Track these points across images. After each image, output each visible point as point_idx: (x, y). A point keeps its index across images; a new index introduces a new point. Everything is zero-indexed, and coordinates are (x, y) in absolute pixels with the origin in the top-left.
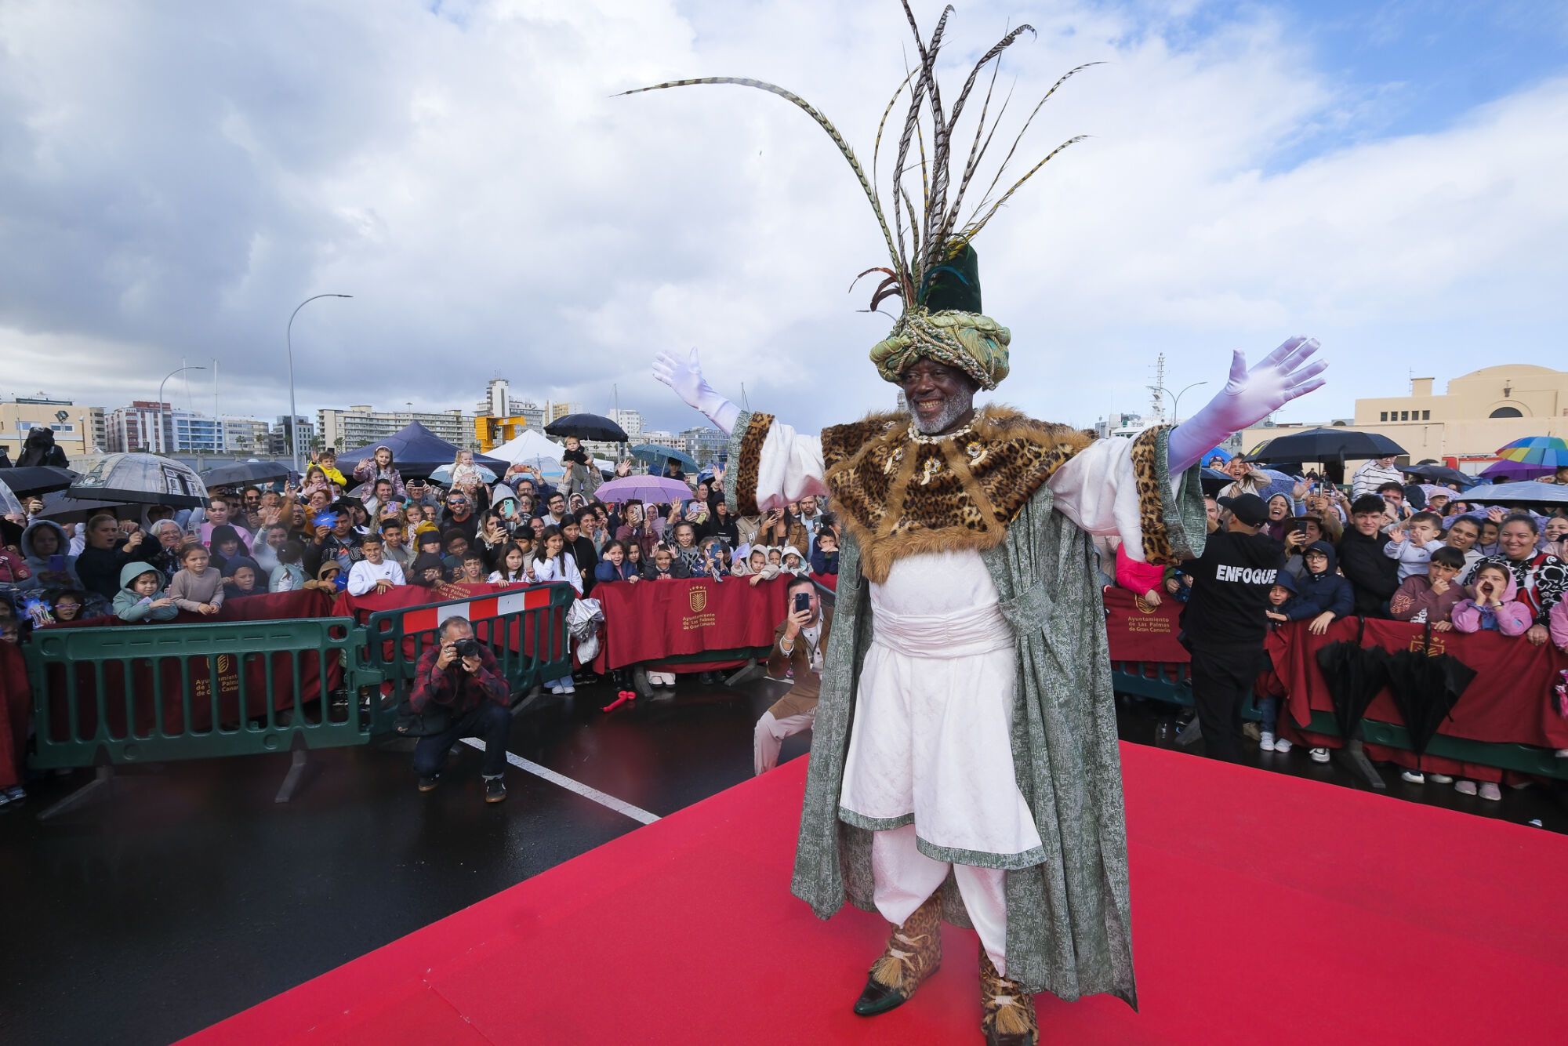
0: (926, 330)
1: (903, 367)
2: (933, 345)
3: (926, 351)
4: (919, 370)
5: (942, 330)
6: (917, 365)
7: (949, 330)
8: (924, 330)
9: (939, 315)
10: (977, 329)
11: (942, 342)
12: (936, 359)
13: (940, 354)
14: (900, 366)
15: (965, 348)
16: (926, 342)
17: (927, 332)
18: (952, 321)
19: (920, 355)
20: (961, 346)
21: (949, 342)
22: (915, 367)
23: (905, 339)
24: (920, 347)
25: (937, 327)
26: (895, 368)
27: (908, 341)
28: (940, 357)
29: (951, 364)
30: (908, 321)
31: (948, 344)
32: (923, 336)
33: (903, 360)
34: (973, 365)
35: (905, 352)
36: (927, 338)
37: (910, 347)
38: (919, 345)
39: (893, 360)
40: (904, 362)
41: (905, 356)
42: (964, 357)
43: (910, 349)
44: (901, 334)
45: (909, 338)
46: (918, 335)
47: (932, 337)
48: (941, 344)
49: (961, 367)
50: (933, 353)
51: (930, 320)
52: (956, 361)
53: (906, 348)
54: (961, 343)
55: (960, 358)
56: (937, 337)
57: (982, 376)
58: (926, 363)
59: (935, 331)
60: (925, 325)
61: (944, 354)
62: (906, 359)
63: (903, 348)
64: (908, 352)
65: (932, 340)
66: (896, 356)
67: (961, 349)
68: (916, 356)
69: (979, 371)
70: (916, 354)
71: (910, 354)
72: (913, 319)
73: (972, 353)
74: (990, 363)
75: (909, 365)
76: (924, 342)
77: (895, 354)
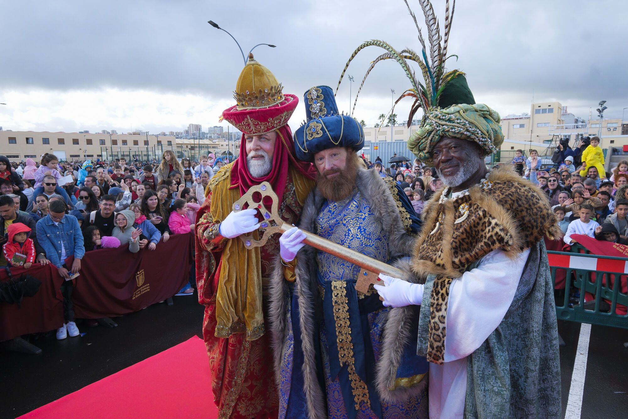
0: (441, 117)
1: (430, 147)
2: (447, 126)
3: (443, 131)
4: (441, 147)
5: (452, 115)
6: (438, 144)
7: (457, 114)
13: (453, 130)
14: (428, 146)
15: (470, 123)
16: (443, 125)
17: (442, 119)
18: (457, 110)
19: (440, 136)
20: (467, 122)
21: (459, 121)
22: (438, 146)
23: (428, 127)
25: (449, 114)
26: (424, 149)
27: (430, 128)
28: (454, 132)
29: (463, 136)
30: (428, 116)
31: (458, 123)
32: (440, 122)
33: (429, 141)
34: (478, 134)
35: (429, 136)
36: (444, 123)
37: (432, 131)
38: (438, 129)
39: (422, 143)
40: (430, 143)
41: (430, 138)
42: (470, 129)
43: (433, 133)
46: (436, 122)
47: (446, 121)
48: (453, 124)
49: (469, 137)
50: (448, 131)
51: (442, 112)
52: (465, 133)
53: (430, 133)
54: (467, 120)
55: (467, 130)
56: (449, 120)
57: (486, 141)
58: (447, 141)
59: (447, 117)
60: (440, 115)
61: (456, 130)
62: (431, 140)
63: (428, 133)
64: (431, 136)
65: (447, 123)
66: (424, 140)
67: (468, 125)
68: (437, 137)
69: (483, 138)
70: (437, 135)
71: (433, 136)
72: (431, 114)
73: (476, 127)
74: (490, 132)
75: (434, 144)
76: (441, 126)
77: (422, 139)
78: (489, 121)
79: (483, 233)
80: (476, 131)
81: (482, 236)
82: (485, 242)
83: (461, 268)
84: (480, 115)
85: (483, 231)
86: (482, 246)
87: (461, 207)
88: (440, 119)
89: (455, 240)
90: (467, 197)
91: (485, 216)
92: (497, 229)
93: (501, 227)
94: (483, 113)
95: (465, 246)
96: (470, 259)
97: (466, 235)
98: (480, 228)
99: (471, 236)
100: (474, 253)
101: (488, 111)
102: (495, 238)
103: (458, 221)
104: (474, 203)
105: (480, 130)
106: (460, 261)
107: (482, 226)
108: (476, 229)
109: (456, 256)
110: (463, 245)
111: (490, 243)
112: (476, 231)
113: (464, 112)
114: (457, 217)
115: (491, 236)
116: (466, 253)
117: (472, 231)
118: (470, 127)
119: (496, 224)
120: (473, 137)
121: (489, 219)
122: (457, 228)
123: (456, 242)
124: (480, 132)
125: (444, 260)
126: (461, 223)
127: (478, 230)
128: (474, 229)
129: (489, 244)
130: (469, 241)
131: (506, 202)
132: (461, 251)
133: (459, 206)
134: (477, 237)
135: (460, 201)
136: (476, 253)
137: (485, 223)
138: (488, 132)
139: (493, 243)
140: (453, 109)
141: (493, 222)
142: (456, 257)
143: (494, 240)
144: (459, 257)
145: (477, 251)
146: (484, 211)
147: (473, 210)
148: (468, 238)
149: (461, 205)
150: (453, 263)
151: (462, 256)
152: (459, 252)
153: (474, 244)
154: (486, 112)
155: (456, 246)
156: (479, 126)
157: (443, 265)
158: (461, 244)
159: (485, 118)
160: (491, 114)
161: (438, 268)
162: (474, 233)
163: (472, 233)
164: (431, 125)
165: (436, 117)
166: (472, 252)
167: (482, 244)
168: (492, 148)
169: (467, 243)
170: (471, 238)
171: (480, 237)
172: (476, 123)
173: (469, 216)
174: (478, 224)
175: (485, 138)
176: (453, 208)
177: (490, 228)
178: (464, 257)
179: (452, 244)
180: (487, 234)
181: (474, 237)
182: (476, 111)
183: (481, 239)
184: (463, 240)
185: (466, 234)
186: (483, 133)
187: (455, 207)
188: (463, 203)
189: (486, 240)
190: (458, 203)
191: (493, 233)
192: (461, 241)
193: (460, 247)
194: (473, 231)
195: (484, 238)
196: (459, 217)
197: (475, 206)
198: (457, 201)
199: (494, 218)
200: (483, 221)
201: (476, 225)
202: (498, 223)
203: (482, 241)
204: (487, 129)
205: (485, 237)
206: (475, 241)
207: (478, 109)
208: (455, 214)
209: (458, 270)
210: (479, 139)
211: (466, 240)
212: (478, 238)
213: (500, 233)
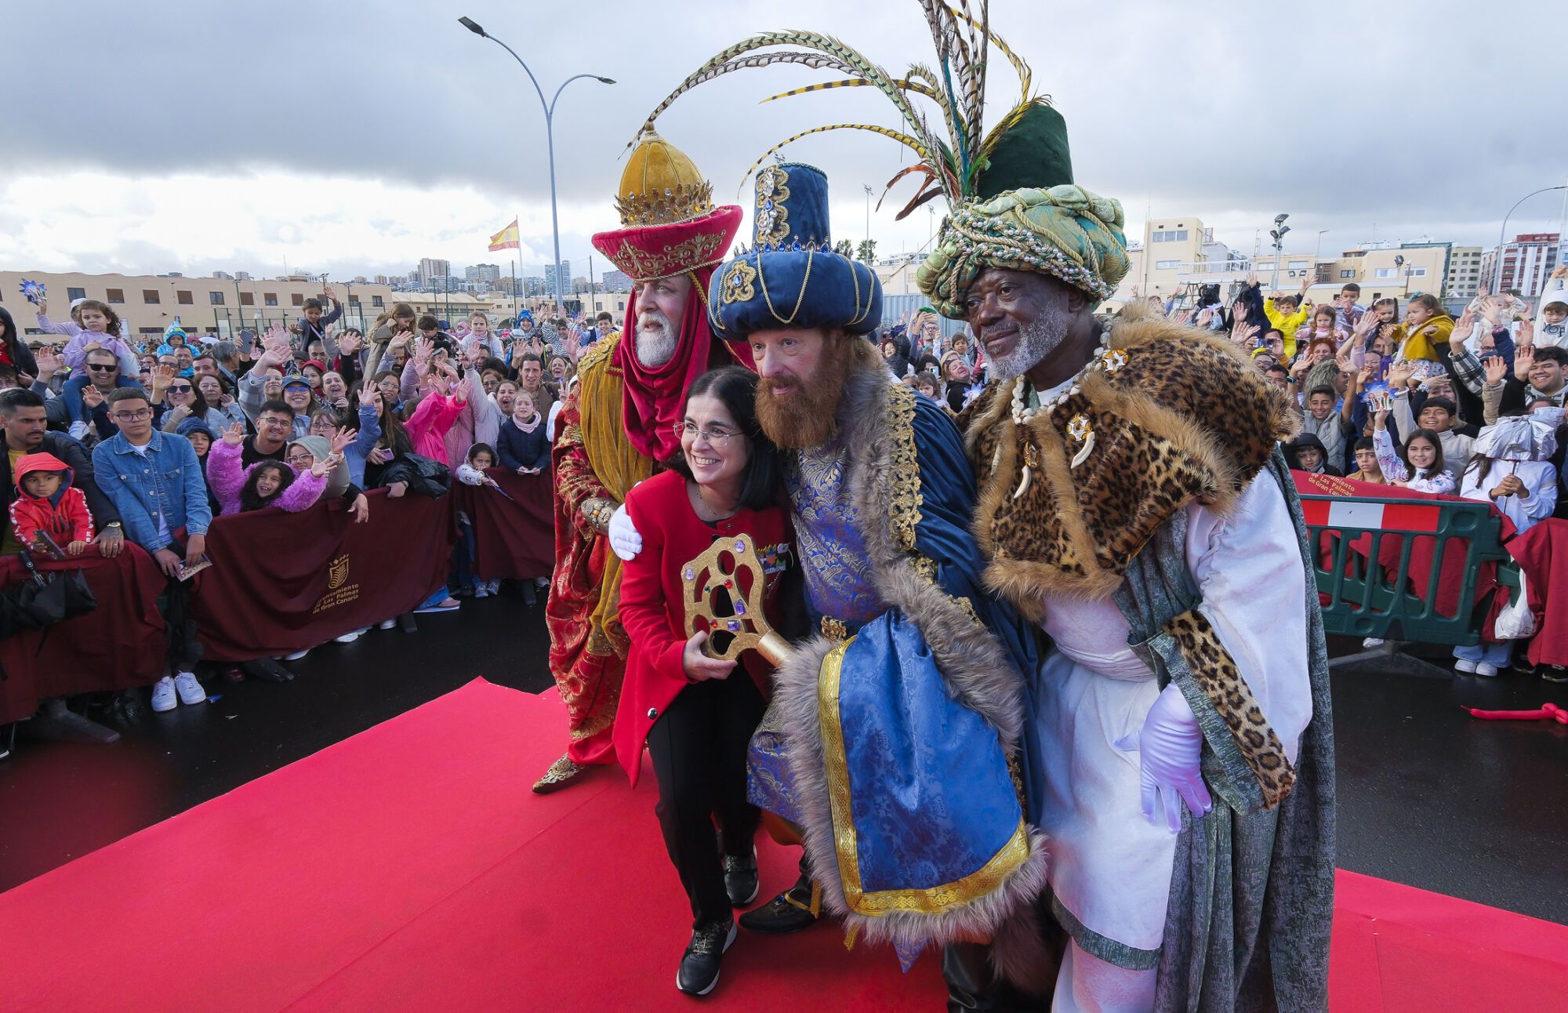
0: (974, 224)
1: (959, 289)
2: (988, 243)
3: (980, 255)
4: (981, 290)
5: (997, 218)
6: (976, 284)
7: (1009, 214)
8: (971, 225)
9: (995, 198)
11: (1002, 235)
12: (998, 263)
13: (1000, 254)
14: (953, 290)
15: (1039, 235)
16: (978, 242)
17: (977, 228)
18: (1012, 199)
19: (976, 266)
20: (1029, 234)
21: (1010, 232)
22: (973, 287)
23: (949, 247)
24: (972, 253)
25: (990, 215)
26: (948, 295)
27: (953, 249)
28: (1001, 258)
29: (1023, 265)
30: (953, 222)
31: (1010, 237)
32: (972, 235)
33: (953, 279)
34: (1056, 258)
35: (954, 266)
36: (979, 236)
37: (960, 256)
38: (969, 250)
39: (942, 283)
40: (957, 282)
41: (955, 272)
42: (1038, 249)
43: (960, 260)
44: (944, 242)
46: (964, 236)
47: (984, 233)
48: (999, 240)
49: (1037, 266)
50: (990, 256)
51: (981, 209)
52: (1027, 258)
53: (954, 259)
54: (1029, 229)
55: (1032, 252)
56: (992, 231)
57: (1078, 274)
58: (991, 277)
59: (987, 223)
60: (971, 219)
61: (1007, 252)
62: (959, 277)
63: (950, 261)
64: (958, 266)
65: (986, 237)
66: (943, 277)
67: (1032, 239)
68: (970, 269)
69: (1070, 267)
70: (971, 265)
71: (962, 267)
73: (1052, 243)
74: (1086, 252)
75: (966, 285)
76: (974, 244)
77: (941, 275)
78: (1086, 224)
79: (1146, 478)
80: (1052, 252)
81: (1144, 484)
82: (1156, 498)
83: (1118, 566)
84: (1063, 213)
85: (1143, 472)
86: (1151, 507)
87: (1071, 425)
88: (972, 227)
89: (1089, 507)
90: (1078, 399)
91: (1139, 439)
92: (1177, 464)
93: (1186, 457)
94: (1070, 206)
95: (1115, 514)
96: (1133, 541)
97: (1111, 491)
98: (1135, 467)
99: (1122, 490)
100: (1136, 525)
101: (1084, 203)
102: (1177, 483)
103: (1078, 460)
104: (1102, 411)
105: (1061, 250)
106: (1112, 550)
107: (1139, 461)
108: (1129, 472)
109: (1102, 540)
110: (1109, 513)
111: (1169, 497)
112: (1128, 477)
113: (1024, 210)
114: (1070, 451)
115: (1168, 481)
116: (1119, 529)
117: (1120, 479)
118: (1038, 245)
119: (1171, 452)
120: (1045, 266)
121: (1150, 443)
122: (1080, 476)
123: (1092, 512)
124: (1059, 254)
125: (1078, 556)
126: (1085, 462)
127: (1133, 473)
128: (1122, 472)
129: (1167, 500)
130: (1119, 502)
131: (1176, 396)
132: (1108, 528)
133: (1066, 424)
134: (1134, 490)
135: (1064, 412)
136: (1142, 525)
137: (1143, 453)
138: (1081, 253)
139: (1177, 495)
140: (1000, 202)
141: (1163, 448)
142: (1102, 544)
143: (1179, 490)
144: (1109, 542)
145: (1143, 519)
146: (1134, 428)
147: (1105, 430)
148: (1117, 496)
149: (1069, 419)
150: (1100, 557)
151: (1113, 539)
152: (1105, 531)
153: (1132, 506)
154: (1080, 205)
155: (1095, 520)
156: (1057, 239)
157: (1078, 566)
158: (1104, 513)
159: (1078, 216)
160: (1092, 209)
161: (1068, 576)
162: (1125, 481)
163: (1121, 483)
164: (954, 243)
165: (964, 223)
166: (1131, 525)
167: (1151, 501)
168: (1098, 287)
169: (1117, 508)
170: (1121, 495)
171: (1139, 486)
172: (1051, 233)
173: (1099, 445)
174: (1129, 459)
175: (1076, 266)
176: (1053, 431)
177: (1160, 462)
178: (1119, 540)
179: (1084, 516)
180: (1155, 477)
181: (1129, 490)
182: (1055, 204)
183: (1146, 492)
184: (1106, 502)
185: (1109, 487)
186: (1068, 255)
187: (1057, 427)
188: (1072, 416)
189: (1158, 493)
190: (1061, 416)
191: (1172, 474)
192: (1102, 506)
193: (1104, 521)
194: (1123, 478)
195: (1150, 488)
196: (1076, 451)
197: (1107, 419)
198: (1056, 413)
199: (1161, 439)
200: (1137, 451)
201: (1126, 464)
202: (1175, 447)
203: (1147, 496)
204: (1079, 245)
205: (1154, 486)
206: (1132, 498)
207: (1058, 199)
208: (1064, 444)
209: (1113, 570)
210: (1060, 271)
211: (1114, 501)
212: (1138, 490)
213: (1187, 470)
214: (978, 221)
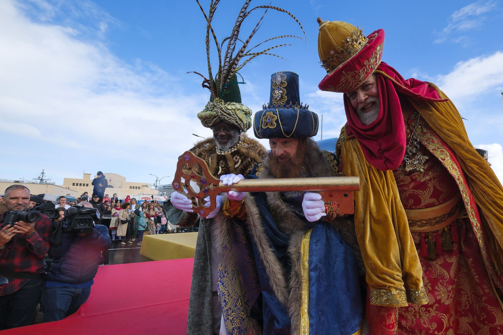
1: (213, 124)
2: (227, 117)
3: (224, 119)
5: (231, 111)
7: (233, 111)
9: (229, 104)
10: (243, 111)
12: (228, 122)
15: (240, 119)
16: (224, 115)
18: (233, 107)
19: (221, 120)
23: (215, 113)
24: (222, 117)
25: (228, 109)
28: (230, 122)
30: (216, 106)
31: (233, 117)
33: (213, 121)
35: (215, 118)
36: (225, 114)
41: (215, 120)
43: (217, 117)
44: (213, 111)
45: (217, 113)
46: (220, 112)
47: (226, 114)
48: (230, 117)
49: (237, 126)
50: (226, 120)
51: (225, 106)
53: (215, 117)
54: (238, 117)
55: (237, 122)
56: (229, 114)
59: (228, 111)
60: (223, 108)
62: (215, 121)
63: (214, 117)
65: (227, 115)
66: (210, 119)
67: (237, 120)
70: (219, 120)
72: (218, 105)
75: (216, 123)
77: (210, 118)
80: (241, 124)
88: (223, 111)
214: (226, 110)
